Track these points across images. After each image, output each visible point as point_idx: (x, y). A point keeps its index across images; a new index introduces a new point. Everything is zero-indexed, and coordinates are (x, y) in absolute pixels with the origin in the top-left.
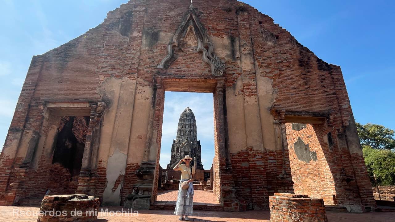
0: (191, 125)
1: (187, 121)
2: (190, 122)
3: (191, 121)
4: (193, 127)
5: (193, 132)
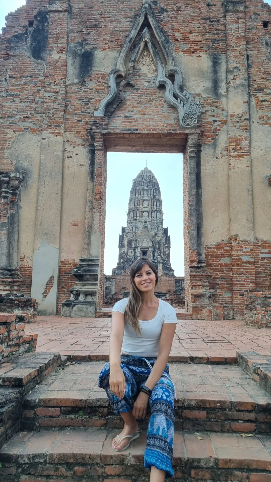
0: (153, 201)
1: (145, 192)
2: (149, 195)
3: (152, 192)
4: (155, 204)
5: (156, 212)
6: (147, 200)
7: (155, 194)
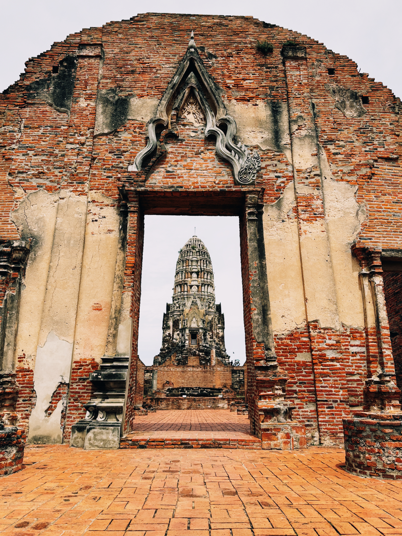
0: (203, 273)
1: (194, 264)
2: (199, 267)
3: (202, 263)
4: (205, 277)
6: (196, 272)
7: (205, 265)
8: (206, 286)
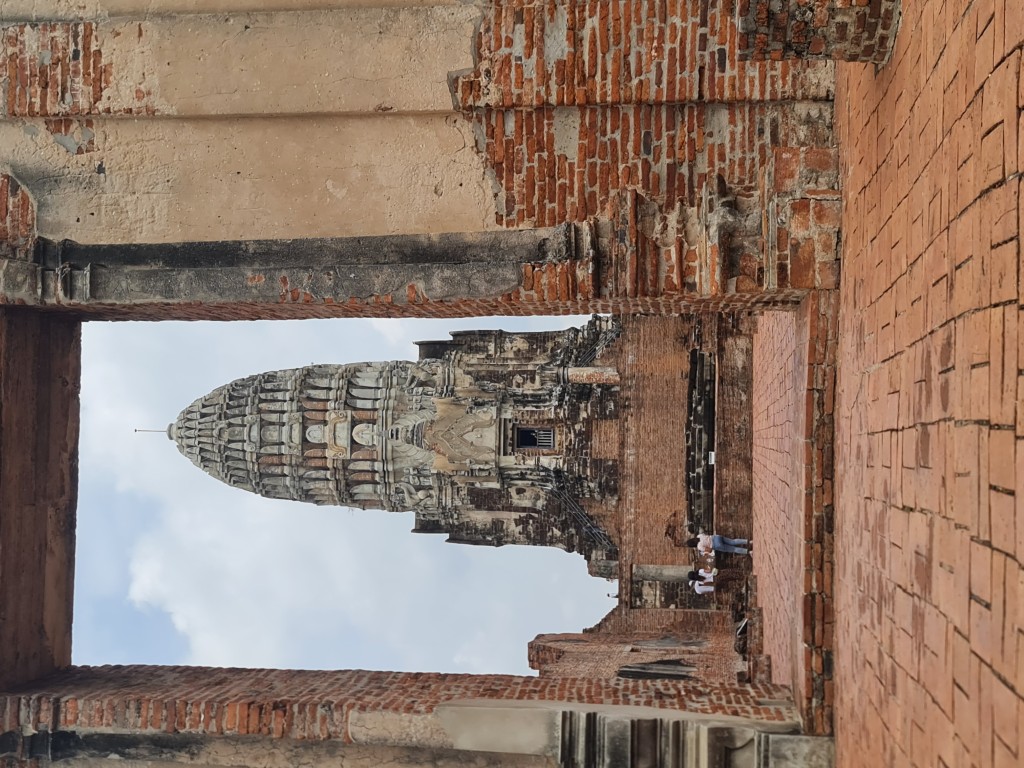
0: (307, 404)
1: (273, 434)
2: (285, 418)
3: (271, 406)
6: (304, 428)
7: (279, 396)
8: (355, 392)
